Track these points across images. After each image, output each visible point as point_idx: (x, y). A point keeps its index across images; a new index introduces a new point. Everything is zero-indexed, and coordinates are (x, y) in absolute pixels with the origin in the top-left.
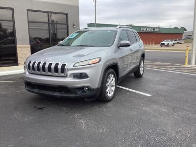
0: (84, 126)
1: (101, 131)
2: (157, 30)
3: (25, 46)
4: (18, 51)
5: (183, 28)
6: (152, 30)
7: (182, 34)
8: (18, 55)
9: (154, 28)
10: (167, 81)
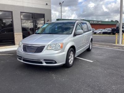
0: (54, 77)
1: (64, 80)
2: (100, 23)
3: (19, 33)
4: (15, 37)
5: (116, 21)
6: (97, 22)
7: (116, 25)
8: (15, 39)
9: (98, 21)
10: (103, 54)
